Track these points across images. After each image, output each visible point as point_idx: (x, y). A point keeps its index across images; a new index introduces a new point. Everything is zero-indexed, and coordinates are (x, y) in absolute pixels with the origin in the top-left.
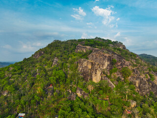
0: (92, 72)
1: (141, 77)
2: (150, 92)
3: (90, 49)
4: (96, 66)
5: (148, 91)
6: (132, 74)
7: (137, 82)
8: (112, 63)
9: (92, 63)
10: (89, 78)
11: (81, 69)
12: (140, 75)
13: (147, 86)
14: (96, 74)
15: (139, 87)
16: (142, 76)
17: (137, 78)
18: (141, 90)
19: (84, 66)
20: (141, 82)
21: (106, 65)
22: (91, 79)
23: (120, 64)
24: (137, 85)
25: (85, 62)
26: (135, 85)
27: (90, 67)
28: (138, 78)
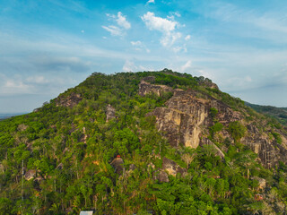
0: (184, 131)
1: (262, 137)
2: (278, 162)
3: (167, 90)
4: (190, 120)
5: (275, 160)
6: (246, 132)
7: (257, 146)
8: (211, 115)
9: (182, 115)
10: (178, 142)
11: (161, 125)
12: (260, 135)
13: (273, 152)
14: (191, 134)
15: (261, 155)
16: (264, 137)
17: (256, 140)
18: (263, 160)
19: (166, 121)
20: (262, 147)
21: (202, 118)
22: (182, 143)
23: (223, 116)
24: (257, 152)
25: (169, 114)
26: (253, 151)
27: (178, 122)
28: (258, 139)
